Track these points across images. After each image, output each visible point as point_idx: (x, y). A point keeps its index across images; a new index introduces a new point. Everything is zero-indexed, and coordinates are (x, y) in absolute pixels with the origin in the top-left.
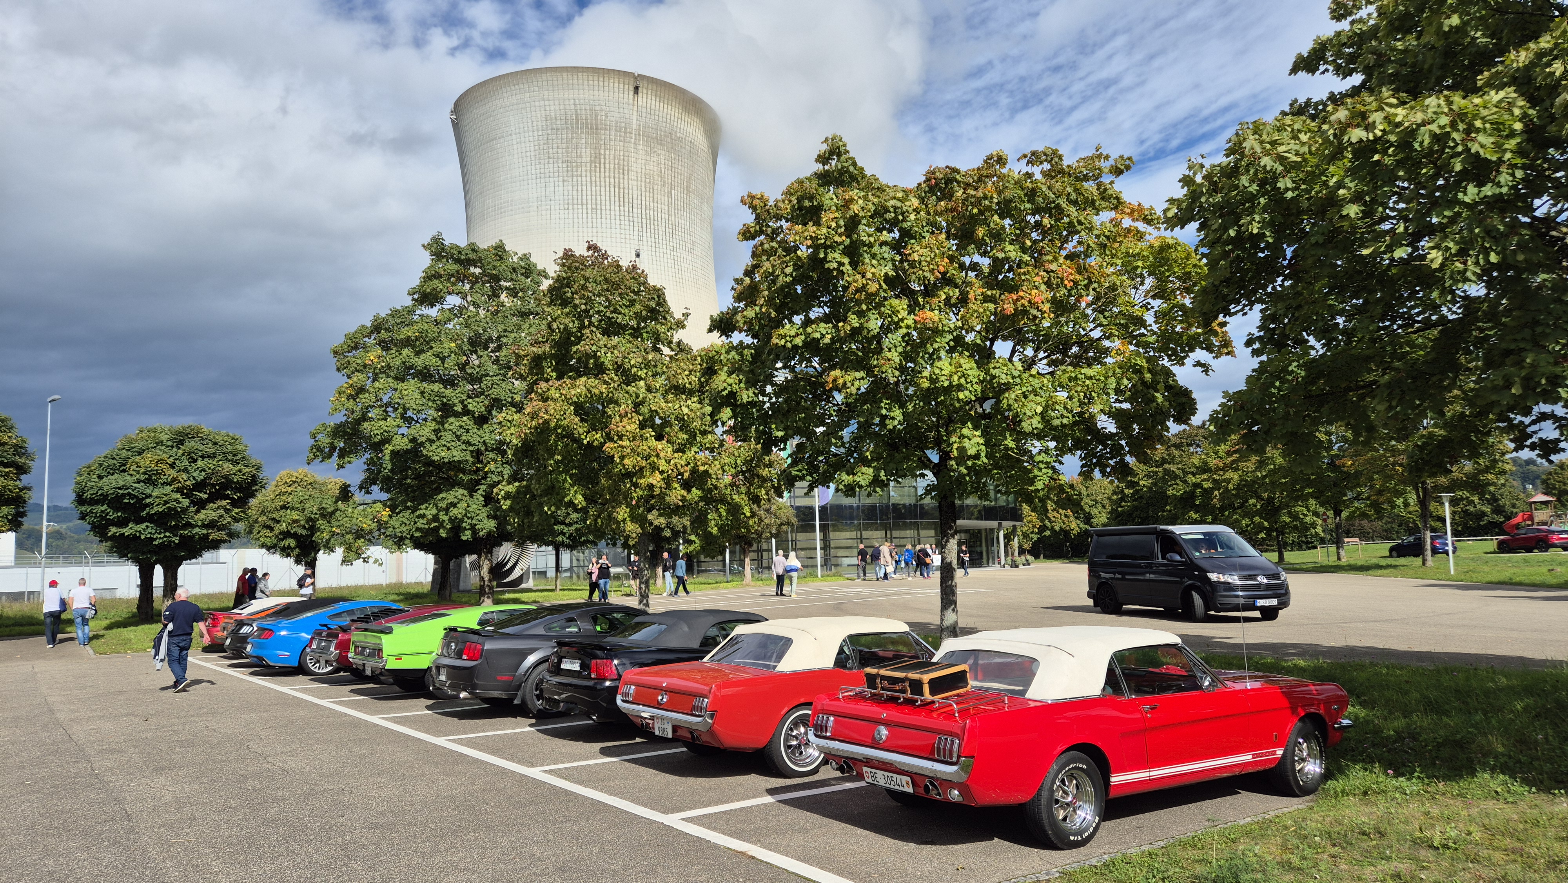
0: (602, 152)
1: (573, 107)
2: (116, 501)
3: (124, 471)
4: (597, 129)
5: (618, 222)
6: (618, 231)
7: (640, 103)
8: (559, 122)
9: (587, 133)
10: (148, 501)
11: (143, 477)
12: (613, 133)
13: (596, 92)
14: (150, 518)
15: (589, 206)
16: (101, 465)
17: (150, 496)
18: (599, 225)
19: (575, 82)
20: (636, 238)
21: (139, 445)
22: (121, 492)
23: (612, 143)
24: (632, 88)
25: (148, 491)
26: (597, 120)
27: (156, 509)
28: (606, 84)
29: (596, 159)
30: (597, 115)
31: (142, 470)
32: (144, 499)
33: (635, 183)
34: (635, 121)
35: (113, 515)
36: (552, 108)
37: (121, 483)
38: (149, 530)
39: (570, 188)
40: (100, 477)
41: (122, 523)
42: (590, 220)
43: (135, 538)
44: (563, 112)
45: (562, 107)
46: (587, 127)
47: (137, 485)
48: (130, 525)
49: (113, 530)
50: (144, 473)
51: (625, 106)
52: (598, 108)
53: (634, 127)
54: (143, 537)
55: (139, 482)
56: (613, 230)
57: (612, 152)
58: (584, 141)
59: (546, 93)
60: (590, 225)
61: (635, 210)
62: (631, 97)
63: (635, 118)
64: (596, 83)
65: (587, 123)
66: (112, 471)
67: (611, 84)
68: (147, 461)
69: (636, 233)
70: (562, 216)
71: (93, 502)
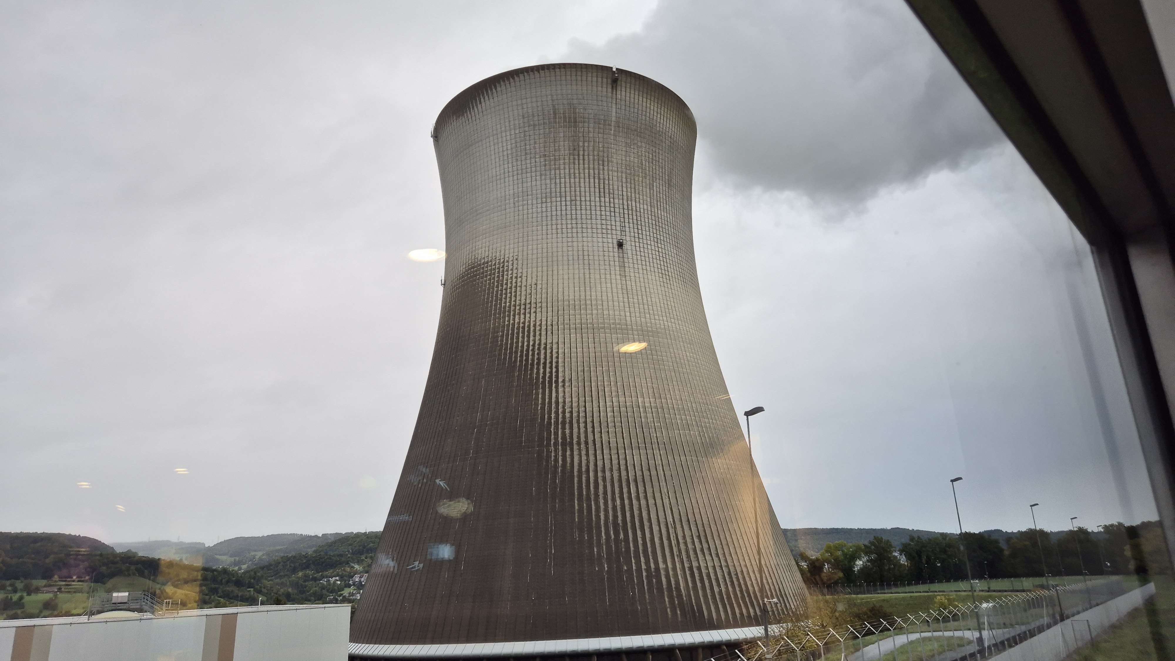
0: (581, 144)
1: (550, 103)
4: (575, 122)
5: (598, 213)
6: (599, 222)
7: (619, 96)
8: (536, 118)
9: (565, 127)
12: (592, 125)
13: (574, 87)
15: (568, 198)
18: (579, 217)
19: (553, 78)
20: (618, 228)
23: (591, 135)
24: (609, 81)
26: (575, 113)
28: (584, 78)
29: (575, 151)
30: (575, 109)
33: (616, 174)
34: (614, 114)
36: (530, 105)
39: (548, 181)
42: (569, 212)
44: (540, 109)
45: (539, 104)
46: (565, 121)
51: (604, 99)
52: (575, 102)
53: (614, 119)
56: (594, 221)
57: (592, 144)
58: (562, 135)
59: (523, 92)
60: (569, 217)
61: (616, 201)
62: (610, 90)
63: (614, 110)
64: (574, 78)
65: (565, 117)
67: (589, 78)
69: (618, 224)
70: (539, 210)
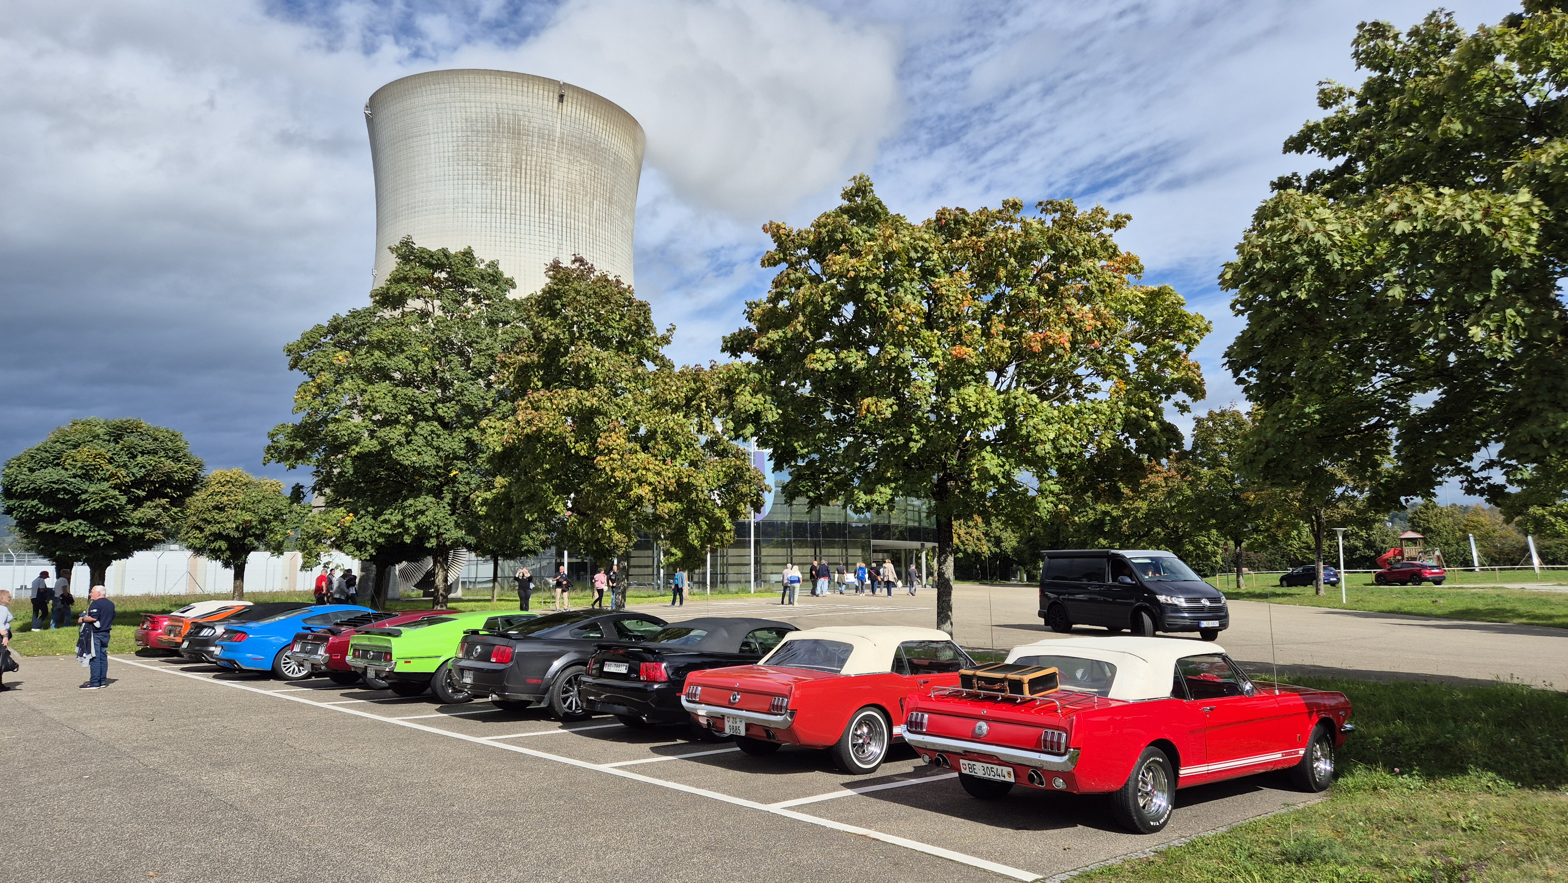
0: (524, 157)
1: (494, 110)
2: (48, 496)
3: (58, 465)
4: (519, 134)
5: (537, 229)
6: (537, 238)
7: (564, 111)
8: (479, 125)
9: (508, 137)
10: (84, 497)
11: (79, 472)
12: (536, 139)
13: (520, 97)
14: (84, 515)
15: (508, 211)
16: (33, 457)
17: (86, 491)
18: (518, 231)
19: (499, 85)
20: (556, 246)
21: (74, 438)
22: (56, 486)
23: (534, 149)
24: (556, 96)
25: (84, 487)
26: (519, 125)
27: (92, 505)
28: (530, 90)
29: (517, 164)
30: (519, 120)
31: (79, 464)
32: (79, 494)
33: (556, 191)
34: (558, 129)
35: (44, 510)
36: (473, 110)
37: (56, 477)
38: (82, 527)
39: (489, 192)
40: (31, 470)
41: (53, 519)
42: (508, 225)
43: (66, 535)
44: (484, 115)
45: (484, 110)
46: (509, 132)
47: (72, 480)
48: (62, 522)
49: (43, 526)
50: (81, 468)
51: (550, 113)
52: (521, 113)
53: (558, 134)
54: (75, 535)
55: (75, 476)
56: (532, 237)
57: (534, 158)
58: (505, 145)
59: (467, 94)
60: (508, 230)
61: (556, 218)
62: (556, 104)
63: (559, 125)
64: (520, 88)
65: (509, 128)
66: (45, 464)
67: (536, 91)
68: (84, 454)
69: (556, 241)
70: (479, 219)
71: (23, 496)
